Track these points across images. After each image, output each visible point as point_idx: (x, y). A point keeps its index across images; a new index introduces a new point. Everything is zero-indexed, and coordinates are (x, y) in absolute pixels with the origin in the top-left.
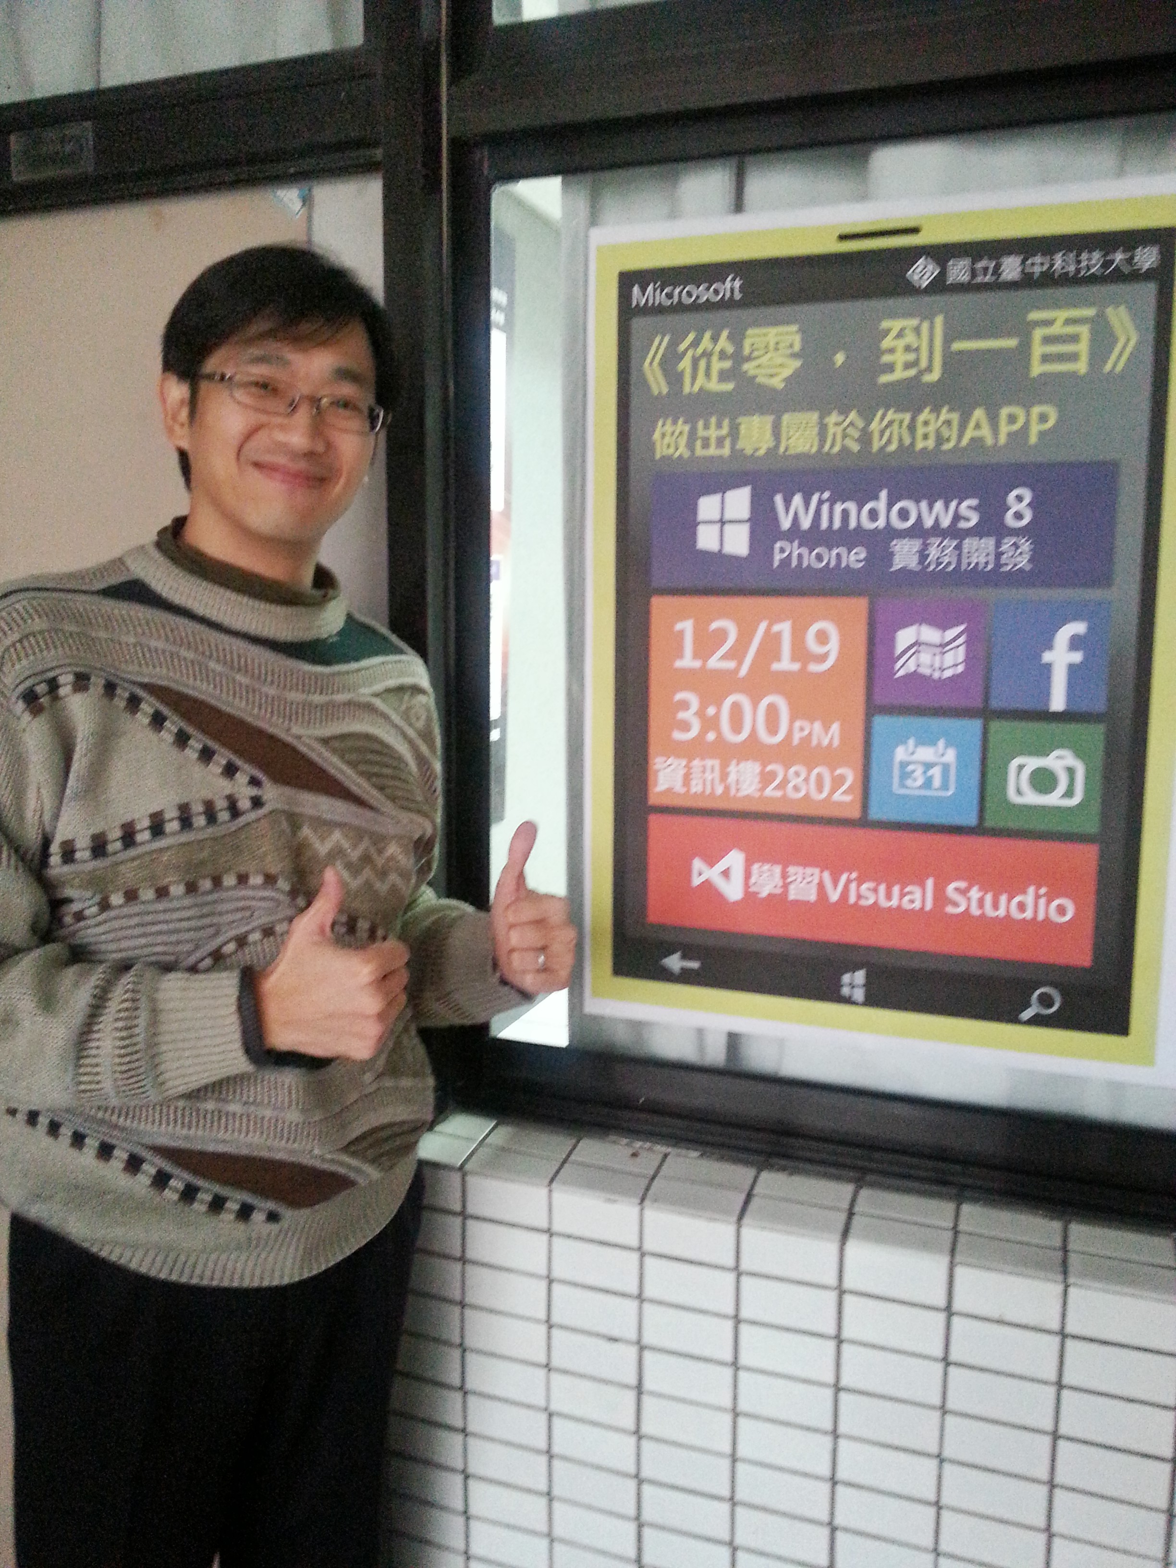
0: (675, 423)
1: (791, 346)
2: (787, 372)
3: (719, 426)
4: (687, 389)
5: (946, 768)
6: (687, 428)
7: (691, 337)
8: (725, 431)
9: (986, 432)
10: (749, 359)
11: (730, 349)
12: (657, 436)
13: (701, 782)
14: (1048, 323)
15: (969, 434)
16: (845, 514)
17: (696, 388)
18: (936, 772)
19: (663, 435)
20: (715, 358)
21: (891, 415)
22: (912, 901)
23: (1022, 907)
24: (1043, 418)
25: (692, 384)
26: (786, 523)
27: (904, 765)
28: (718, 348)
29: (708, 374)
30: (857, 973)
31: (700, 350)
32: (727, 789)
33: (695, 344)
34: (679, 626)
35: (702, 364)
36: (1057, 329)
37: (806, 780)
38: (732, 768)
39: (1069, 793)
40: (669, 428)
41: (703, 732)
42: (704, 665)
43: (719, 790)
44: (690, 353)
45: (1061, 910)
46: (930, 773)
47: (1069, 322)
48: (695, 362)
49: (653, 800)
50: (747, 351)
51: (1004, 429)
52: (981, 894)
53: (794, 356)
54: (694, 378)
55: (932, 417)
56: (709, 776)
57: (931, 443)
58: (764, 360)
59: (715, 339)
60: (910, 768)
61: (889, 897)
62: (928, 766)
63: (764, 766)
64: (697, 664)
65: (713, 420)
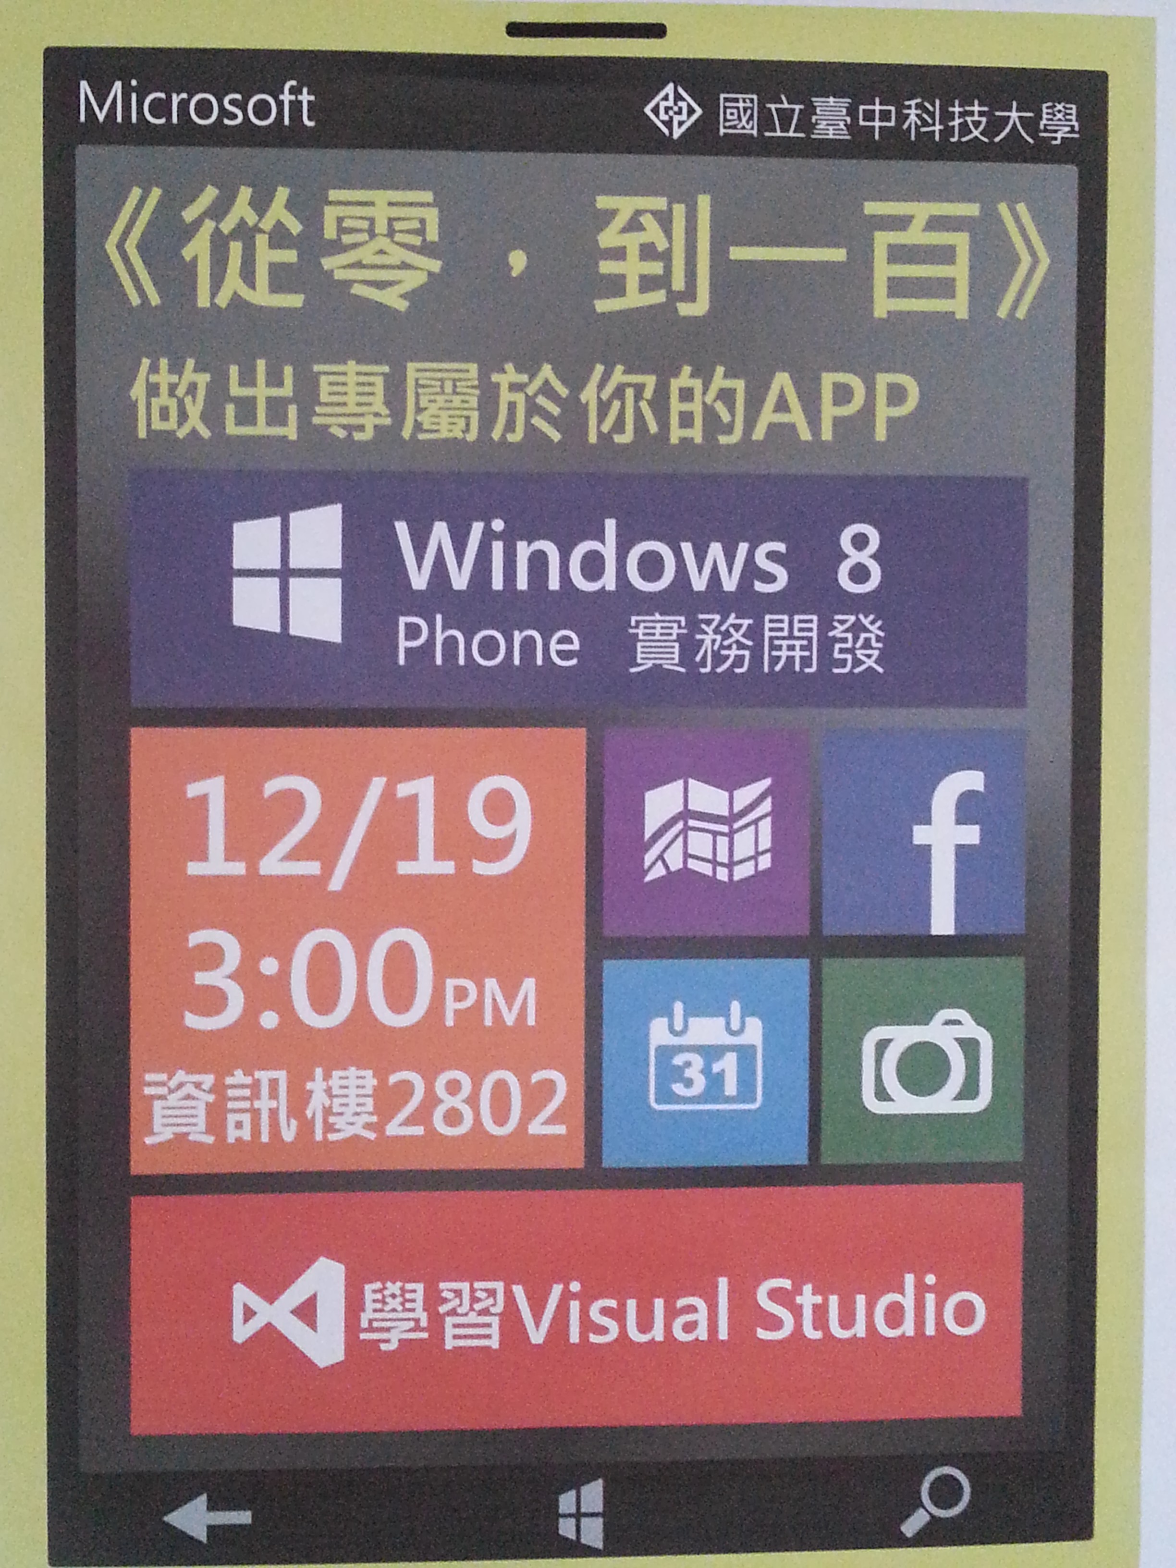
0: (176, 368)
1: (421, 232)
2: (413, 280)
3: (275, 379)
4: (203, 301)
5: (745, 1053)
6: (202, 379)
7: (210, 194)
8: (287, 390)
9: (797, 416)
10: (336, 247)
11: (295, 227)
12: (138, 391)
13: (246, 1118)
14: (902, 223)
15: (768, 416)
16: (538, 561)
17: (223, 300)
18: (729, 1064)
19: (153, 390)
20: (262, 241)
21: (618, 376)
22: (689, 1327)
23: (895, 1315)
24: (897, 395)
25: (214, 292)
26: (419, 581)
27: (666, 1053)
28: (267, 224)
29: (248, 275)
30: (585, 1490)
31: (227, 225)
32: (306, 1126)
33: (218, 211)
34: (193, 790)
35: (236, 248)
36: (915, 236)
37: (473, 1101)
38: (317, 1086)
39: (969, 1090)
40: (164, 378)
41: (251, 1012)
42: (252, 867)
43: (289, 1134)
44: (209, 225)
45: (965, 1314)
46: (716, 1068)
47: (935, 224)
48: (219, 244)
49: (139, 1166)
50: (330, 232)
51: (829, 411)
52: (819, 1299)
53: (426, 249)
54: (217, 281)
55: (697, 384)
56: (264, 1104)
57: (696, 434)
58: (366, 254)
59: (260, 205)
60: (678, 1060)
61: (645, 1324)
62: (711, 1053)
63: (381, 1075)
64: (238, 868)
65: (261, 365)
